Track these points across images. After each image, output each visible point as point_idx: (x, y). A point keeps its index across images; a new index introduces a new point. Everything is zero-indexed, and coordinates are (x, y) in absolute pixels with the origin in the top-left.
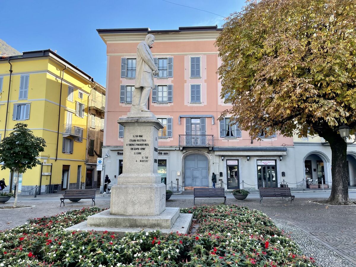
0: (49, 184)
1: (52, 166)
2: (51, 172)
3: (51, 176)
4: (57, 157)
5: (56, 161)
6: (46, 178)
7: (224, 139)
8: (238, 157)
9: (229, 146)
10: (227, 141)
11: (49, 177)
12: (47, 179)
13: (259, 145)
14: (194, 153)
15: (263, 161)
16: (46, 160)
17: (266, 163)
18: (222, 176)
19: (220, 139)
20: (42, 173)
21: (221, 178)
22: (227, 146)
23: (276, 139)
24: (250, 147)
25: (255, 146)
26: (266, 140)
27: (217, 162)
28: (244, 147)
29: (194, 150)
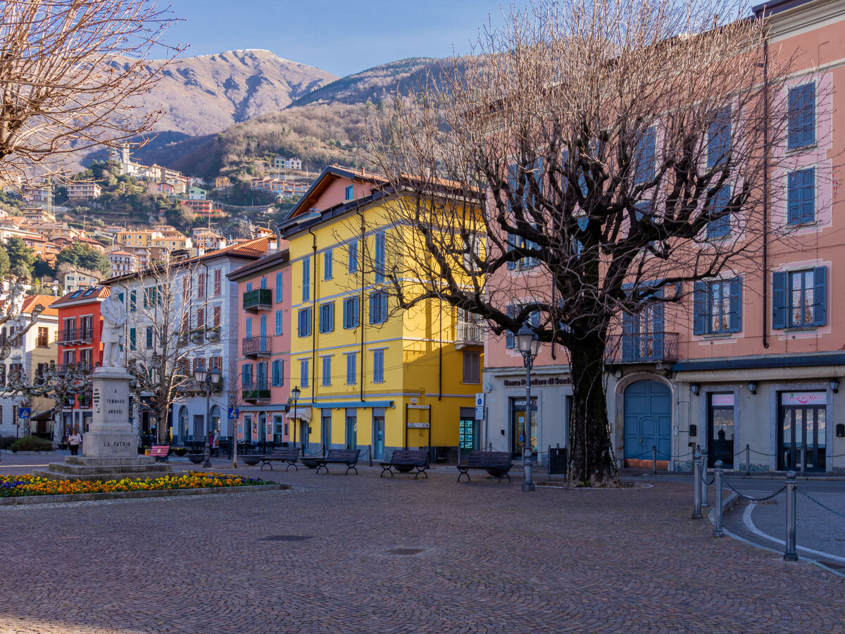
0: (427, 445)
1: (430, 410)
2: (430, 422)
3: (430, 428)
4: (441, 393)
5: (440, 399)
6: (419, 434)
7: (703, 339)
8: (731, 386)
9: (714, 356)
10: (709, 343)
11: (427, 432)
12: (421, 435)
13: (784, 352)
14: (640, 378)
15: (796, 395)
16: (416, 399)
17: (804, 400)
18: (695, 435)
19: (694, 338)
20: (409, 424)
21: (693, 439)
22: (710, 356)
23: (827, 331)
24: (761, 357)
25: (774, 352)
26: (801, 336)
27: (687, 399)
28: (746, 358)
29: (638, 371)
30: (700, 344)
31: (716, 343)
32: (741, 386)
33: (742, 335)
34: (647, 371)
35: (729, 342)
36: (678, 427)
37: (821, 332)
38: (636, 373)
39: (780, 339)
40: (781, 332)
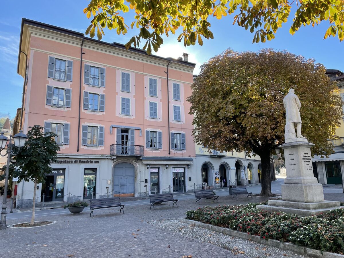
7: (149, 149)
8: (159, 166)
9: (153, 156)
10: (151, 151)
13: (174, 156)
15: (176, 169)
17: (178, 170)
19: (146, 149)
21: (146, 184)
22: (151, 155)
23: (185, 151)
24: (168, 157)
25: (171, 156)
26: (179, 152)
27: (143, 170)
28: (164, 157)
29: (124, 159)
30: (148, 151)
31: (153, 151)
32: (162, 166)
33: (162, 150)
34: (128, 159)
35: (158, 151)
36: (140, 180)
37: (184, 152)
38: (122, 160)
39: (173, 152)
40: (173, 150)
